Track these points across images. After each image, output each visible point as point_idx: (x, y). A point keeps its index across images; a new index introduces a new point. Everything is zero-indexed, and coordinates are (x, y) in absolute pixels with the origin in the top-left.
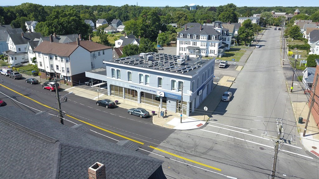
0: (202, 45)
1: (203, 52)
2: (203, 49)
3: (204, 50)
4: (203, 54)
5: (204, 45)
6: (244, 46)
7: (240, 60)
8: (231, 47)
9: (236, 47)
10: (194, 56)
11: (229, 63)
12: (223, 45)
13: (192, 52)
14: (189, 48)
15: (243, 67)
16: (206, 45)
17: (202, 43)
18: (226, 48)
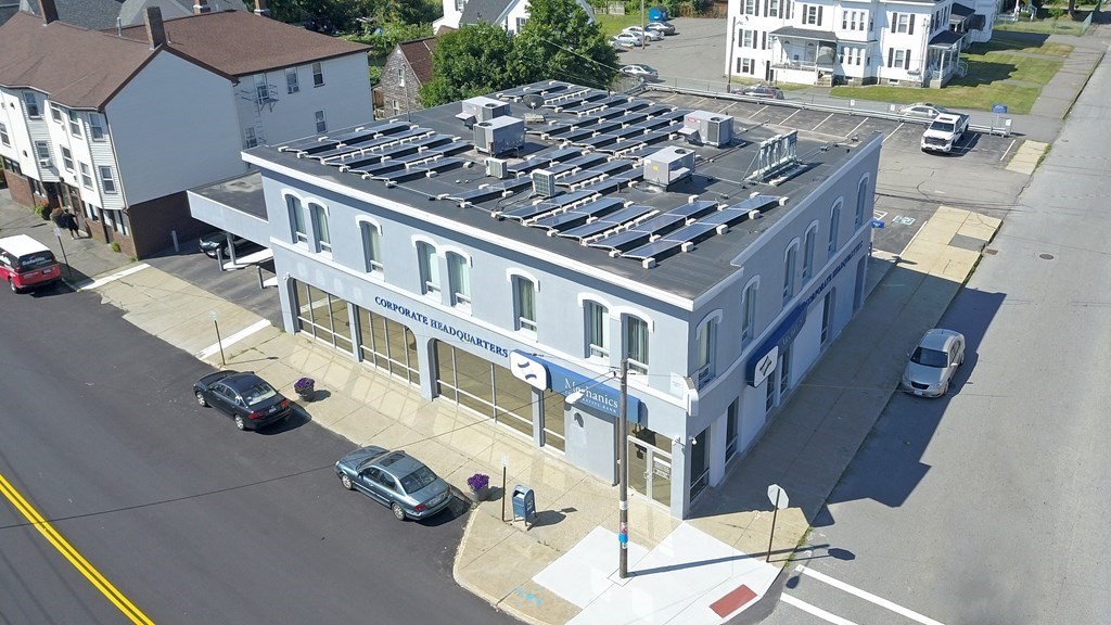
0: (849, 25)
1: (854, 61)
2: (852, 45)
3: (855, 50)
4: (854, 70)
5: (857, 26)
6: (1067, 21)
7: (1039, 105)
8: (1001, 27)
9: (1023, 27)
10: (809, 78)
11: (975, 123)
12: (957, 20)
13: (801, 55)
14: (787, 36)
15: (1048, 149)
16: (866, 26)
17: (850, 11)
18: (975, 36)
